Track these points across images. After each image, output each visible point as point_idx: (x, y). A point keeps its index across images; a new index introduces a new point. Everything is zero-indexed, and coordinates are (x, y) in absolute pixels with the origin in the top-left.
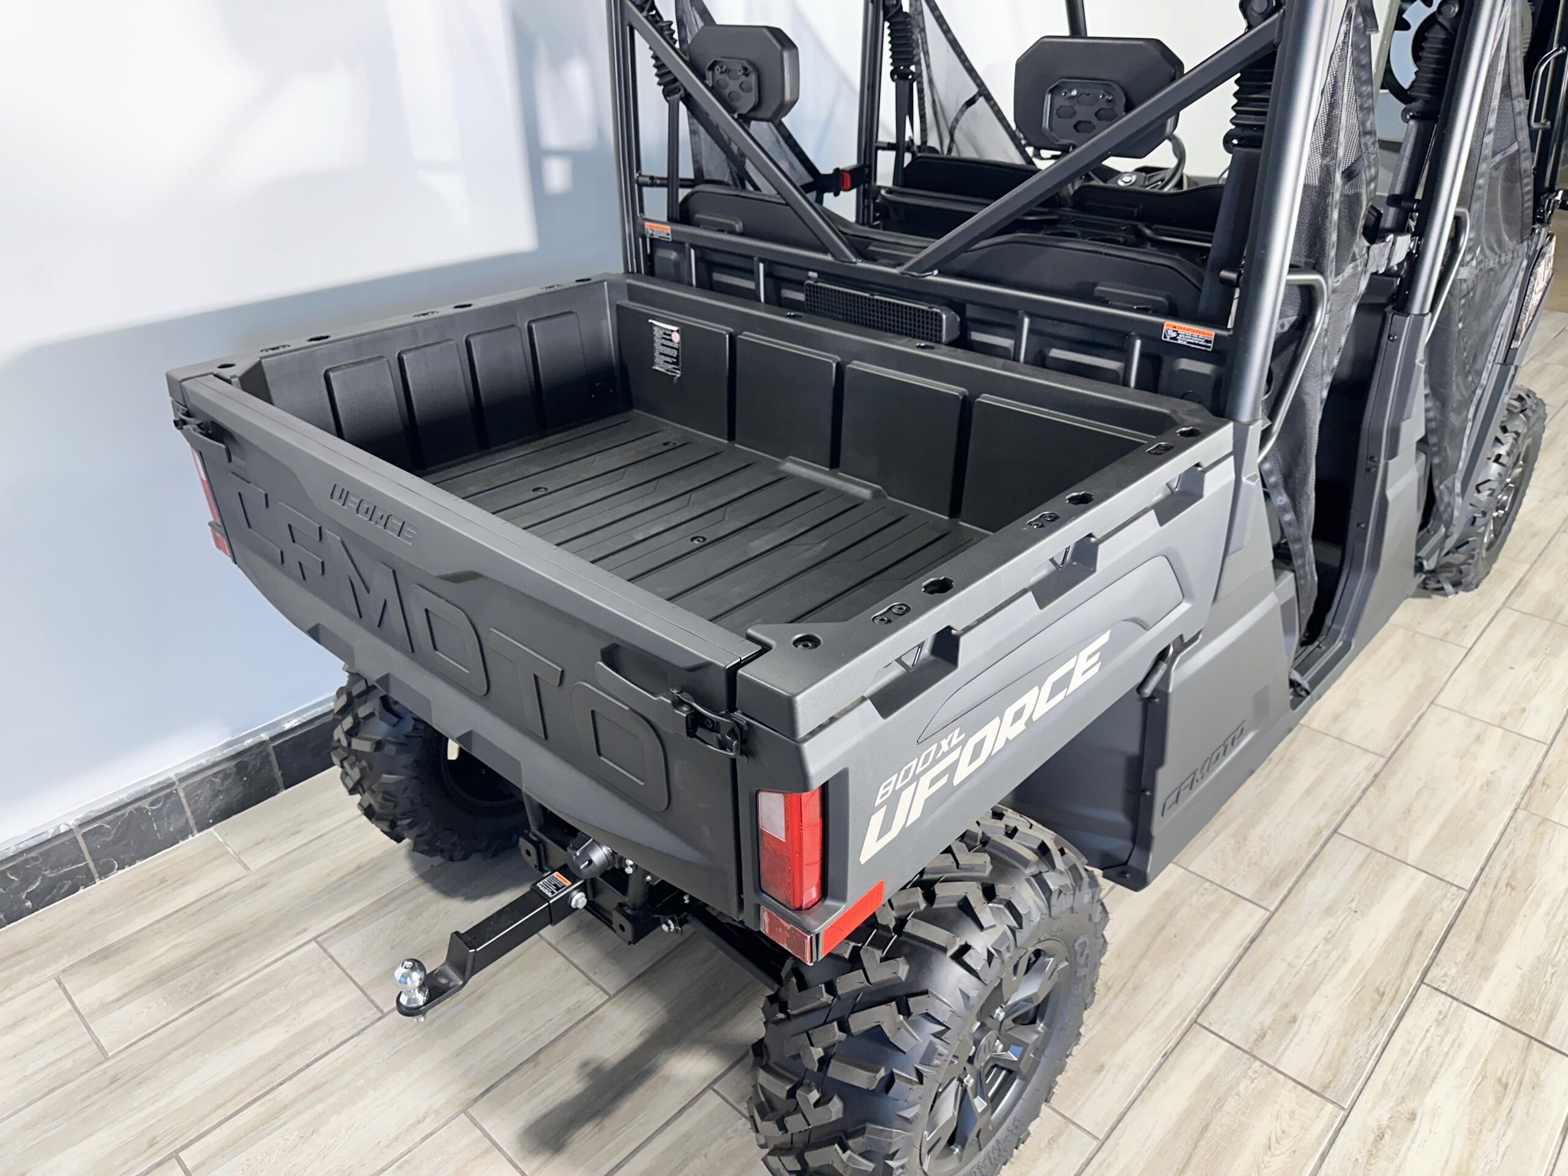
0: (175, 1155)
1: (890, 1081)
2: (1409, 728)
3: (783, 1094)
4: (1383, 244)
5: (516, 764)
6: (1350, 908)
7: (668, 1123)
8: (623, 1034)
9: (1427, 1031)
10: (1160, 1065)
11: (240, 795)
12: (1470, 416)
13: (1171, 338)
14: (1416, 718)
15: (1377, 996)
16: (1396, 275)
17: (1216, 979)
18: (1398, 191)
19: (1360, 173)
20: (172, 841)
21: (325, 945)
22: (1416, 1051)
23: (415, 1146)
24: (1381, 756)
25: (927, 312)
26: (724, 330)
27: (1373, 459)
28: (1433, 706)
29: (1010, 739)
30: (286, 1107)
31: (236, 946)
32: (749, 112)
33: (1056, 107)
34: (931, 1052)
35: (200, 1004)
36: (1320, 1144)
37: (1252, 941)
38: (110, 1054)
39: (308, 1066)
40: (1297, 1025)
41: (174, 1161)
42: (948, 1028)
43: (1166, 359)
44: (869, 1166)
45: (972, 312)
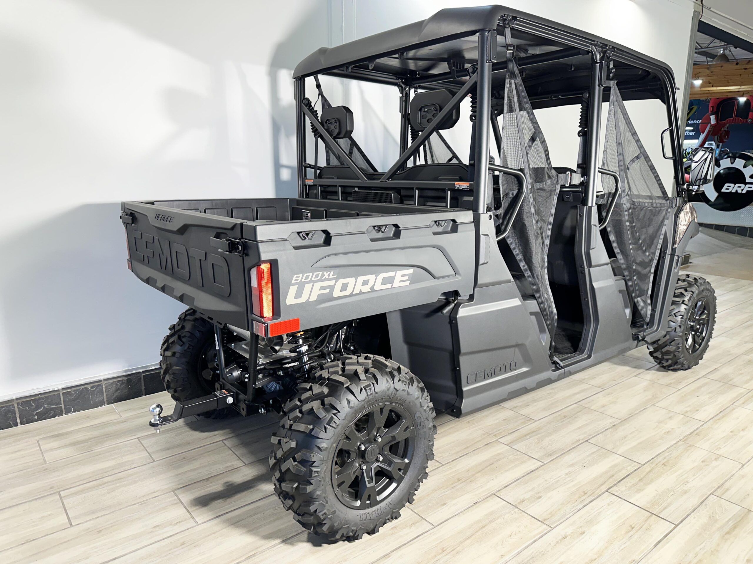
0: (59, 492)
1: (313, 429)
2: (638, 412)
6: (583, 465)
9: (602, 507)
10: (472, 506)
11: (126, 393)
13: (458, 188)
14: (642, 409)
15: (583, 494)
17: (510, 482)
19: (537, 139)
20: (97, 405)
21: (141, 440)
22: (594, 512)
23: (150, 499)
24: (619, 419)
25: (387, 194)
26: (323, 209)
27: (582, 267)
28: (652, 406)
29: (363, 291)
32: (336, 136)
35: (87, 452)
36: (535, 537)
37: (531, 472)
38: (47, 463)
40: (540, 499)
41: (58, 494)
42: (339, 412)
43: (459, 198)
44: (304, 469)
45: (403, 193)
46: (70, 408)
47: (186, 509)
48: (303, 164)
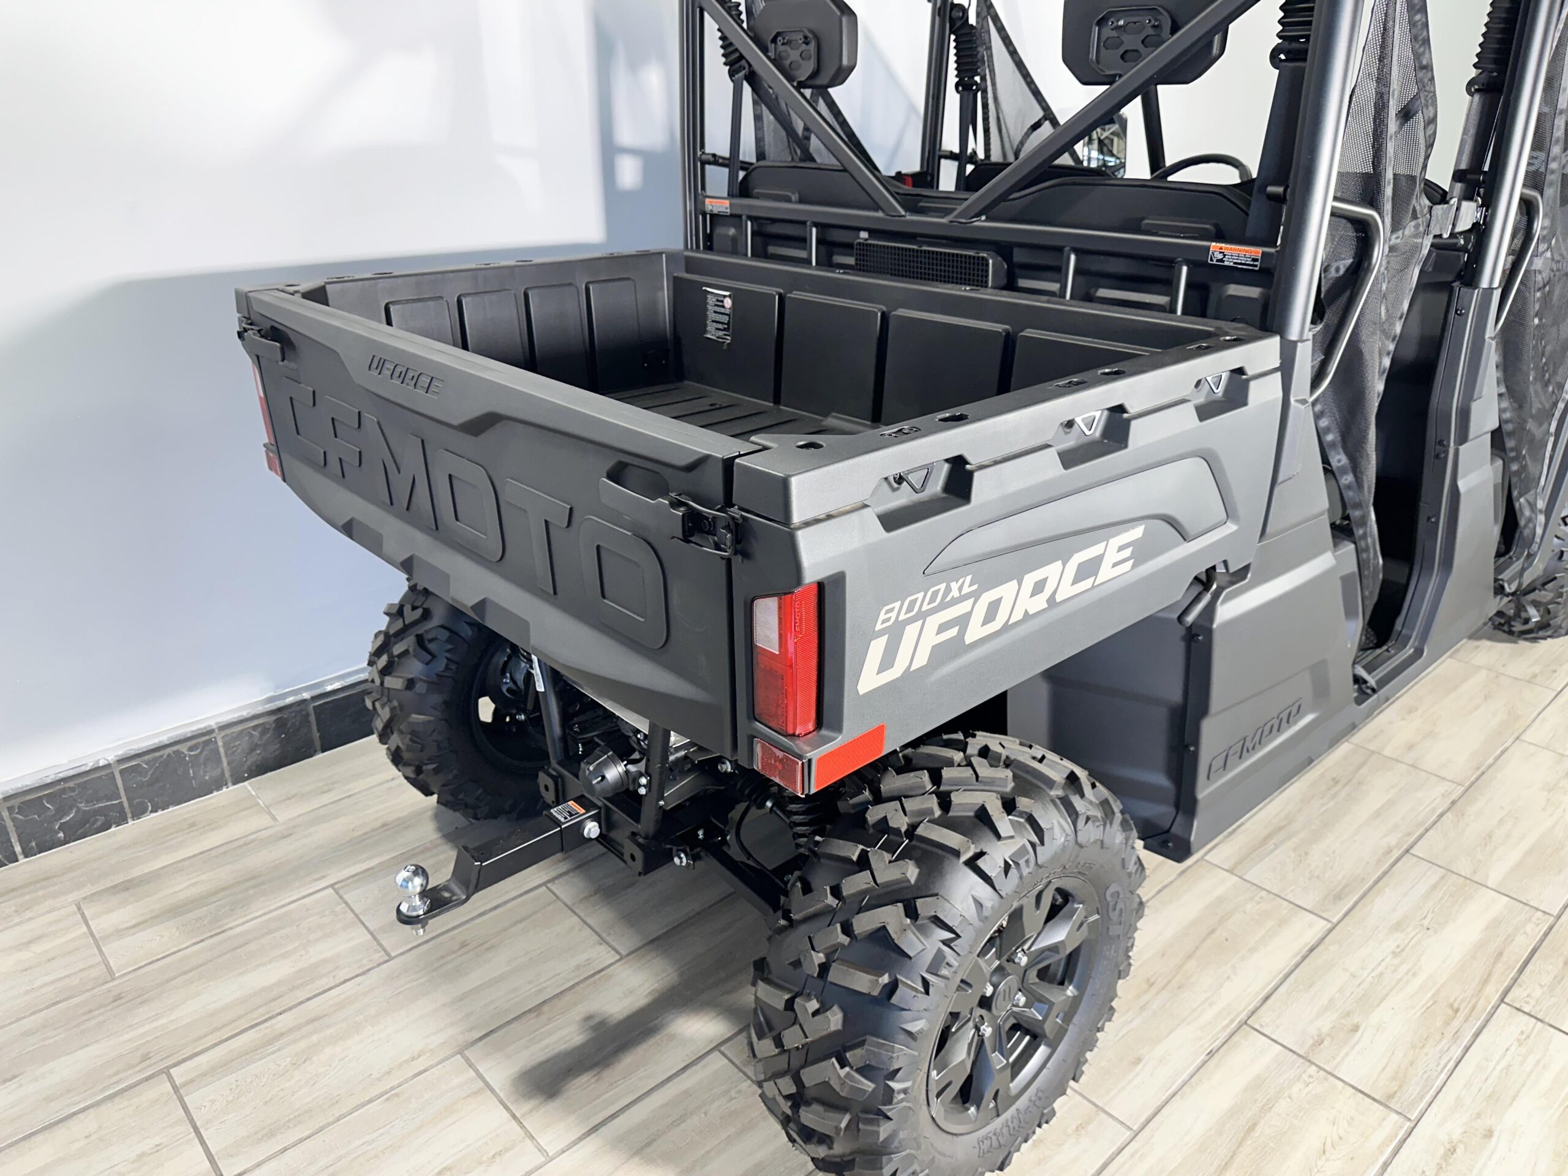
0: (166, 1071)
1: (892, 988)
2: (1491, 760)
3: (781, 1006)
4: (1446, 206)
5: (524, 625)
6: (1422, 925)
7: (669, 1079)
8: (631, 992)
9: (1507, 1050)
10: (1205, 1063)
11: (277, 752)
12: (1553, 429)
13: (1217, 261)
14: (1499, 752)
15: (1450, 1012)
16: (1464, 249)
17: (1269, 984)
18: (1463, 166)
19: (1417, 112)
20: (206, 789)
21: (341, 892)
22: (1494, 1068)
23: (406, 1081)
24: (1459, 784)
25: (974, 257)
26: (773, 290)
27: (1442, 444)
28: (1518, 741)
29: (1031, 613)
30: (282, 1035)
31: (254, 887)
32: (808, 79)
33: (1103, 38)
34: (939, 958)
35: (212, 936)
36: (1382, 1153)
37: (1312, 950)
38: (117, 975)
39: (309, 999)
40: (1359, 1034)
41: (164, 1076)
42: (958, 936)
43: (1214, 286)
44: (868, 1086)
45: (1019, 256)
46: (143, 803)
47: (507, 1108)
48: (699, 153)
